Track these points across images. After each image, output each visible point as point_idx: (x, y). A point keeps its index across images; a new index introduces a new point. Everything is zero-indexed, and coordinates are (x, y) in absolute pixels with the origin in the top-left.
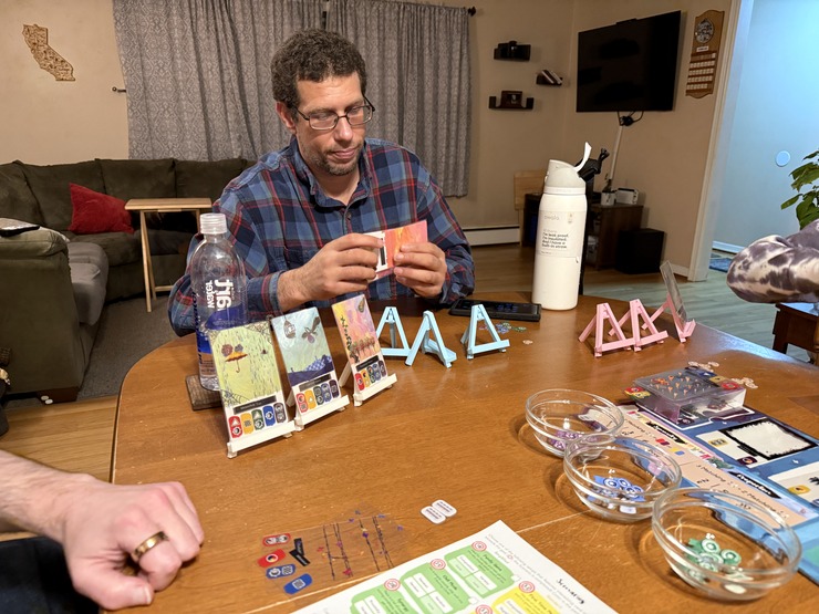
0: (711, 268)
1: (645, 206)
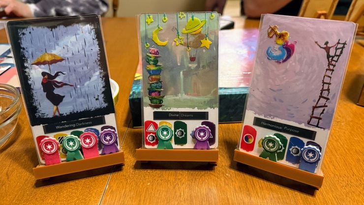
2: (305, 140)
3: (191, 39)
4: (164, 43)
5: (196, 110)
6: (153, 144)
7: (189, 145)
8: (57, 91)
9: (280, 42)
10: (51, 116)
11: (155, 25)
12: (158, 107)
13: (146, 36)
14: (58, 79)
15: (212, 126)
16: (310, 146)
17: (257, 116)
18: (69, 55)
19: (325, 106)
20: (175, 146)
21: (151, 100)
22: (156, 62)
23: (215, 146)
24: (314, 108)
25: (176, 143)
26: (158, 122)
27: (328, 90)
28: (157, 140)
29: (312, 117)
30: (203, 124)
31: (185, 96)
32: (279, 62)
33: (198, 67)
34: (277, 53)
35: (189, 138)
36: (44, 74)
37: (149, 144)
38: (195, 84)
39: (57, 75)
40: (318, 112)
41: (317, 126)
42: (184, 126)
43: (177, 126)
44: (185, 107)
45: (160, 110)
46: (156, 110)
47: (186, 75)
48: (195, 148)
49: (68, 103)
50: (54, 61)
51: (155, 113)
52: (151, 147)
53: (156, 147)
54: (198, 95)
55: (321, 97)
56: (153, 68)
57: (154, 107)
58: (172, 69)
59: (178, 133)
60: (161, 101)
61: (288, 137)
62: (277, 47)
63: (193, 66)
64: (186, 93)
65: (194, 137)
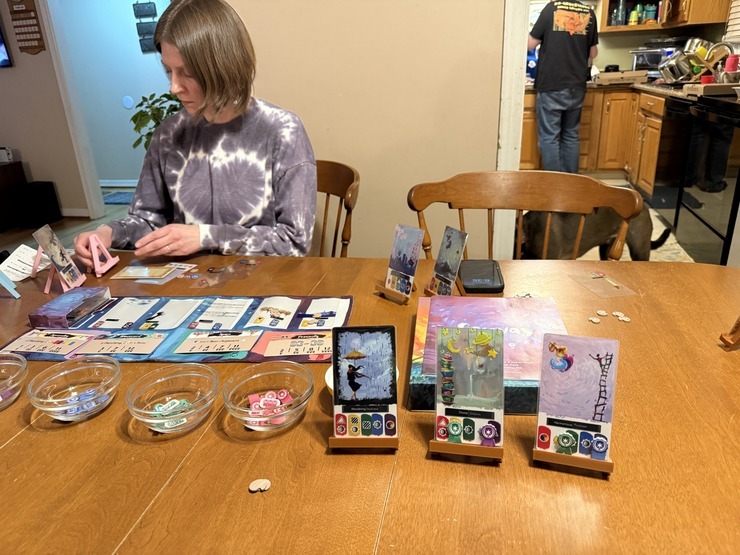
0: (106, 203)
1: (23, 161)
2: (593, 434)
3: (480, 349)
4: (457, 351)
5: (483, 410)
6: (444, 438)
7: (477, 441)
8: (357, 380)
9: (561, 355)
10: (349, 399)
11: (451, 336)
12: (449, 404)
13: (442, 344)
14: (359, 371)
15: (497, 426)
16: (598, 438)
17: (550, 417)
18: (370, 354)
19: (604, 404)
20: (464, 441)
21: (444, 397)
22: (449, 366)
23: (500, 444)
24: (596, 406)
25: (464, 438)
26: (449, 418)
27: (605, 391)
28: (447, 434)
29: (595, 414)
30: (489, 422)
31: (473, 397)
32: (562, 371)
33: (486, 372)
34: (560, 364)
35: (477, 435)
36: (350, 366)
37: (440, 437)
38: (483, 387)
39: (359, 368)
40: (599, 409)
41: (601, 421)
42: (473, 424)
43: (466, 423)
44: (473, 406)
45: (451, 407)
46: (447, 407)
47: (475, 378)
48: (482, 444)
49: (363, 391)
50: (359, 358)
51: (447, 409)
52: (442, 440)
53: (446, 440)
54: (485, 396)
55: (600, 397)
56: (446, 370)
57: (445, 404)
58: (463, 372)
59: (467, 429)
60: (452, 399)
61: (578, 432)
62: (558, 359)
63: (482, 371)
64: (475, 394)
65: (481, 434)
